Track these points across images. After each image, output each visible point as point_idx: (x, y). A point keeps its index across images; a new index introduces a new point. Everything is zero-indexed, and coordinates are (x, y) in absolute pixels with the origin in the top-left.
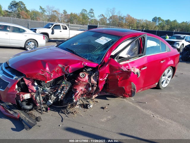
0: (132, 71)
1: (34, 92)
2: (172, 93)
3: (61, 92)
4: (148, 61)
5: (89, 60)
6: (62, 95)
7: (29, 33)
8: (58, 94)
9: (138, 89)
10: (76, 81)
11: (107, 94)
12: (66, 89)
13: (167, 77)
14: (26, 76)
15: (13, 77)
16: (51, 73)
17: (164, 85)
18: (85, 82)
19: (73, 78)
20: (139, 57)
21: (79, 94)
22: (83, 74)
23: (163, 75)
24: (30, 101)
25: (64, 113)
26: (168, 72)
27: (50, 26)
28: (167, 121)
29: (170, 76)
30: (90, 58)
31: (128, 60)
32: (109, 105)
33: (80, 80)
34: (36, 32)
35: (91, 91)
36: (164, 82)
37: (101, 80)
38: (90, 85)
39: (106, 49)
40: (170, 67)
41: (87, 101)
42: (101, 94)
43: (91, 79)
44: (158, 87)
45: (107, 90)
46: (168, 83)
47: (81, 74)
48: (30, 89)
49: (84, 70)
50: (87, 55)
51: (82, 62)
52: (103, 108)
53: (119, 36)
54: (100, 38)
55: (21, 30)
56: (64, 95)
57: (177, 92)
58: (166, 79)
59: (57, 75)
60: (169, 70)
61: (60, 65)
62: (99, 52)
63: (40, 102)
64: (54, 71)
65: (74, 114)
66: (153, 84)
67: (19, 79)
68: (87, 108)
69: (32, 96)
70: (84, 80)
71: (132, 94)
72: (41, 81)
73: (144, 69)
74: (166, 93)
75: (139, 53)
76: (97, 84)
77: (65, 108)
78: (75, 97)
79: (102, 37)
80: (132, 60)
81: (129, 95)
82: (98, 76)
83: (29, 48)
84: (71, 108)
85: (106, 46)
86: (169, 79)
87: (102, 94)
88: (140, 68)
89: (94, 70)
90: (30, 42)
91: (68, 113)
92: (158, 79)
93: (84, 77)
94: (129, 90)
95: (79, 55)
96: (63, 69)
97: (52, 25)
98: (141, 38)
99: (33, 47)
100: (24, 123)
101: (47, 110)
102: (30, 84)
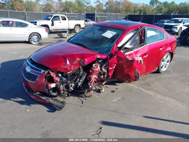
0: (136, 59)
1: (58, 82)
2: (170, 76)
3: (80, 80)
4: (148, 49)
5: (99, 53)
6: (80, 82)
7: (32, 27)
8: (78, 82)
9: (141, 74)
10: (90, 71)
11: (115, 80)
12: (84, 78)
13: (165, 62)
14: (52, 69)
15: (41, 71)
16: (71, 65)
17: (164, 69)
18: (97, 71)
19: (88, 69)
20: (141, 47)
21: (93, 81)
22: (95, 65)
23: (162, 60)
24: (55, 89)
25: (83, 97)
26: (167, 57)
27: (50, 18)
28: (167, 99)
29: (169, 61)
30: (100, 50)
31: (132, 51)
32: (117, 89)
33: (94, 70)
34: (36, 25)
35: (103, 78)
36: (164, 67)
37: (111, 69)
38: (101, 73)
39: (113, 42)
40: (168, 53)
41: (100, 87)
42: (109, 81)
43: (102, 69)
44: (158, 72)
45: (115, 76)
46: (167, 67)
47: (94, 65)
48: (55, 80)
49: (96, 62)
50: (96, 48)
51: (95, 55)
52: (113, 92)
53: (123, 30)
54: (106, 32)
55: (23, 24)
56: (82, 83)
57: (175, 75)
58: (165, 64)
59: (76, 67)
60: (167, 56)
61: (78, 59)
62: (107, 45)
63: (64, 90)
64: (73, 64)
65: (91, 97)
66: (153, 69)
67: (46, 72)
68: (100, 92)
69: (57, 85)
70: (97, 70)
71: (136, 78)
72: (63, 73)
73: (146, 56)
74: (165, 76)
75: (140, 43)
76: (108, 72)
77: (83, 93)
78: (90, 84)
79: (107, 31)
80: (135, 50)
81: (133, 79)
82: (108, 65)
83: (33, 41)
84: (87, 93)
85: (113, 39)
86: (168, 64)
87: (111, 81)
88: (142, 56)
89: (105, 61)
90: (34, 35)
91: (86, 97)
92: (158, 64)
93: (97, 67)
94: (133, 76)
95: (90, 48)
96: (80, 61)
97: (52, 16)
98: (142, 30)
99: (37, 40)
100: (54, 106)
101: (68, 95)
102: (55, 76)
